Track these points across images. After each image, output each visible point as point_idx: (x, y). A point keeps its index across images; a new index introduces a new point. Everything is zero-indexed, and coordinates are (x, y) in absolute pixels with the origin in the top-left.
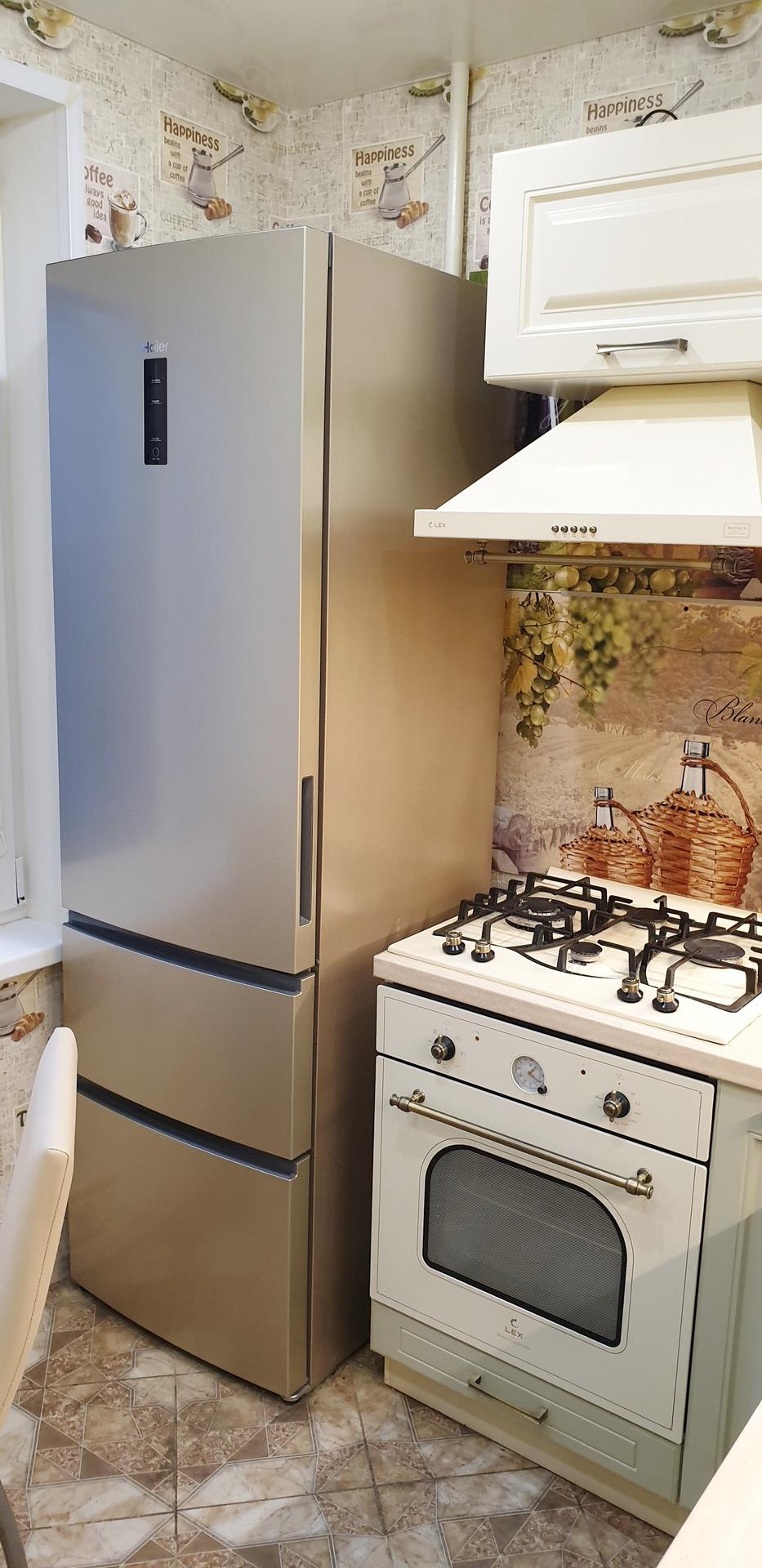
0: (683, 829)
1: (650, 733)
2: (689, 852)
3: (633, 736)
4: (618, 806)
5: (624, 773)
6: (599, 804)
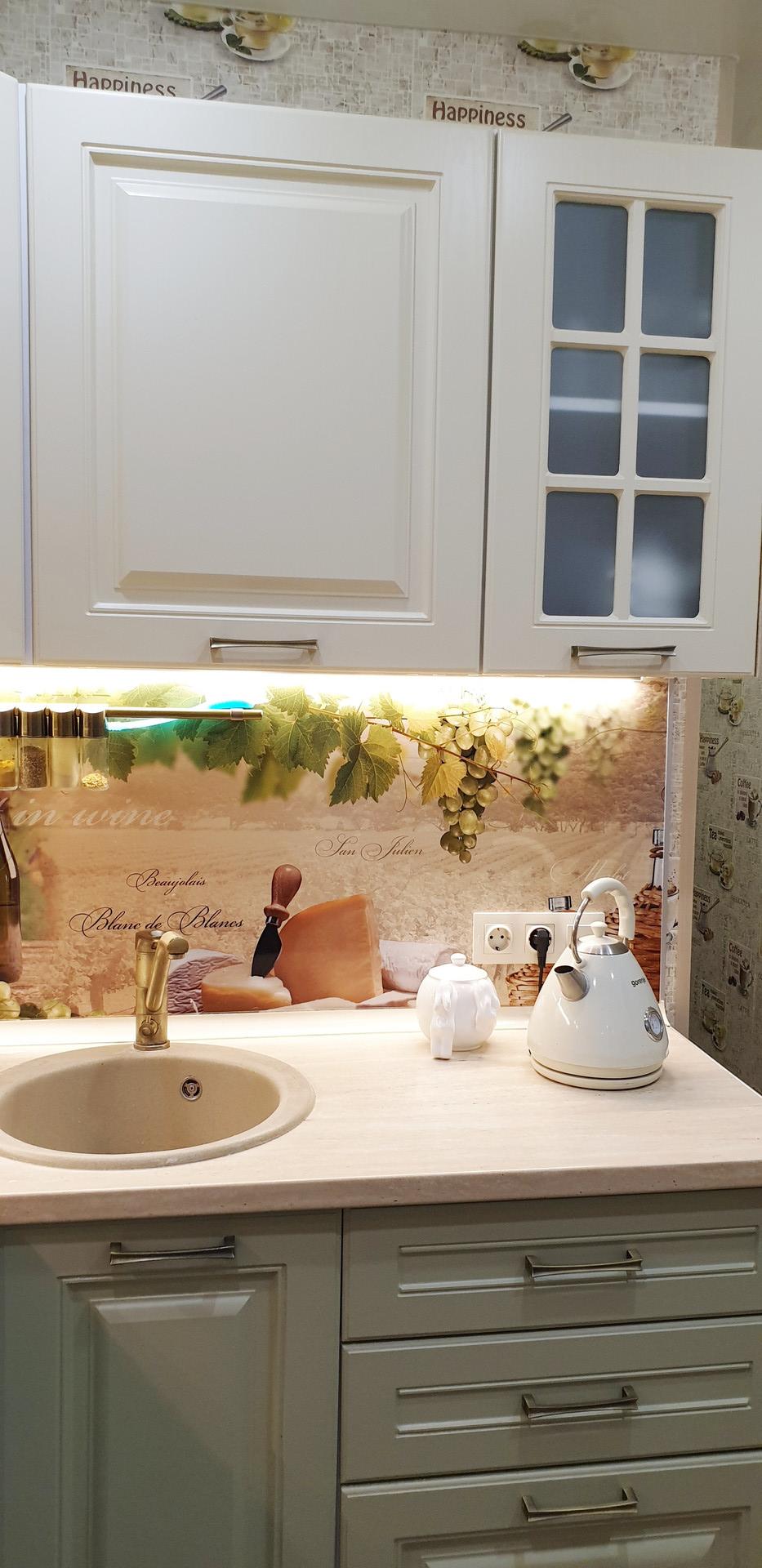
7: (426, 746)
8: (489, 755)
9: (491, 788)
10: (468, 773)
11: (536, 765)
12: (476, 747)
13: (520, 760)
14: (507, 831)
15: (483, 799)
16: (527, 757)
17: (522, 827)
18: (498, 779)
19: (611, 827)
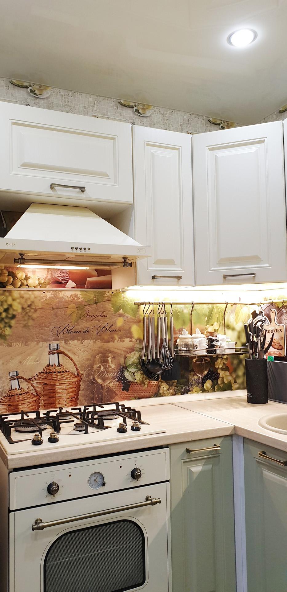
0: (52, 381)
1: (33, 344)
2: (55, 389)
3: (26, 346)
4: (22, 378)
5: (23, 363)
6: (12, 379)
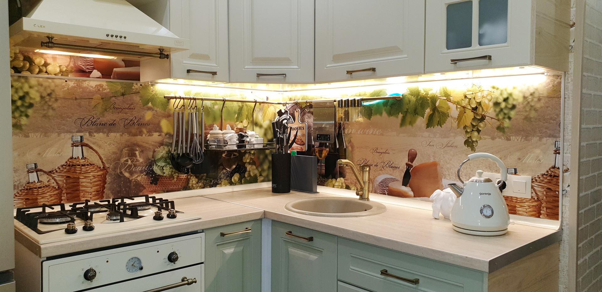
7: (459, 106)
8: (483, 109)
9: (483, 122)
10: (474, 117)
11: (502, 113)
12: (478, 106)
13: (495, 111)
14: (490, 139)
15: (480, 127)
16: (498, 110)
17: (496, 138)
18: (486, 118)
19: (535, 139)
